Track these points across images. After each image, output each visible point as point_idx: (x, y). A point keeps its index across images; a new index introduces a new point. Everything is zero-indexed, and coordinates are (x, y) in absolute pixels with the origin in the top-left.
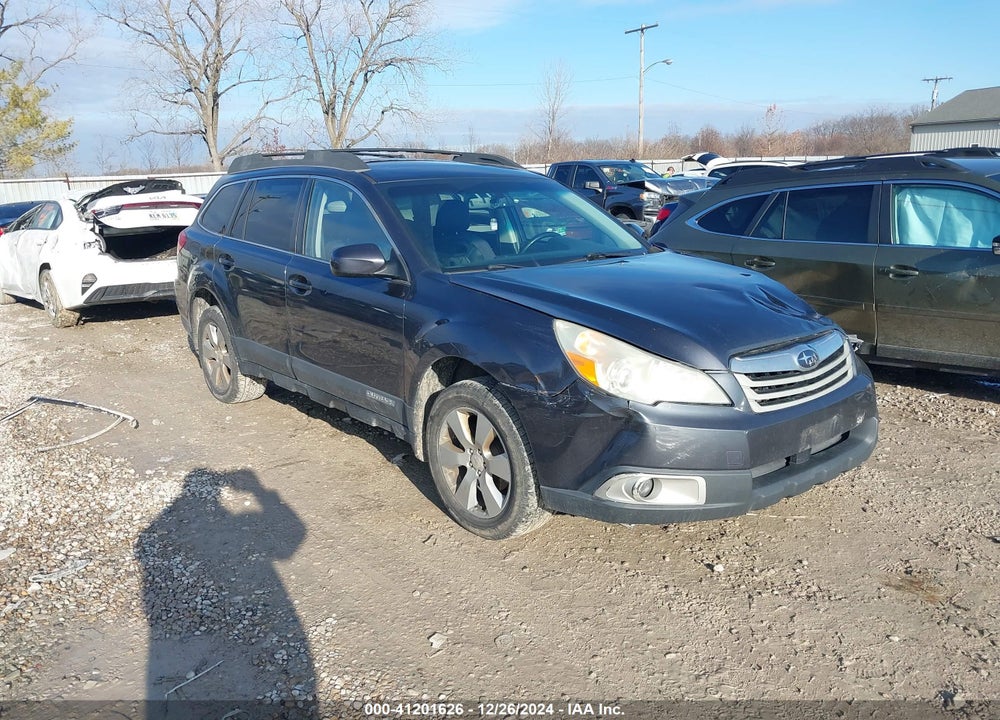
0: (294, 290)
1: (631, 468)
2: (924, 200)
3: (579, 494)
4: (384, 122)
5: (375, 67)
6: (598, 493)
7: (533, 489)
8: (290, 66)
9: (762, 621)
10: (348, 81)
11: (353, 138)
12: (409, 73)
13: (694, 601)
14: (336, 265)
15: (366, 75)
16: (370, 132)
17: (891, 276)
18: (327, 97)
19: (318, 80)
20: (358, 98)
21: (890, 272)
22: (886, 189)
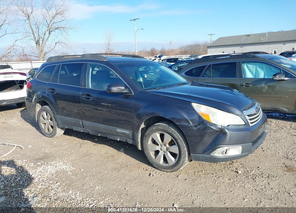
0: (85, 99)
1: (222, 146)
2: (250, 66)
3: (205, 155)
4: (56, 47)
5: (52, 29)
6: (212, 154)
7: (187, 155)
8: (23, 29)
9: (262, 186)
10: (44, 34)
11: (46, 51)
12: (63, 32)
13: (240, 183)
14: (110, 90)
15: (49, 32)
16: (52, 50)
17: (244, 86)
18: (36, 39)
19: (33, 33)
20: (47, 39)
21: (244, 85)
22: (239, 63)
